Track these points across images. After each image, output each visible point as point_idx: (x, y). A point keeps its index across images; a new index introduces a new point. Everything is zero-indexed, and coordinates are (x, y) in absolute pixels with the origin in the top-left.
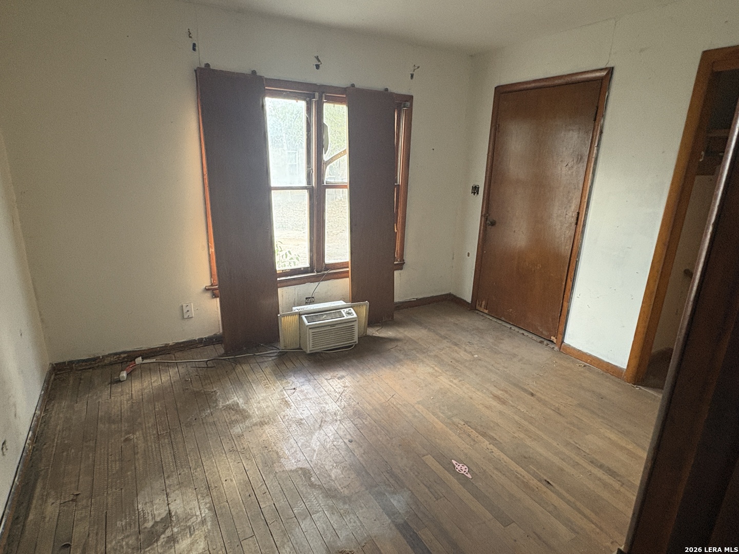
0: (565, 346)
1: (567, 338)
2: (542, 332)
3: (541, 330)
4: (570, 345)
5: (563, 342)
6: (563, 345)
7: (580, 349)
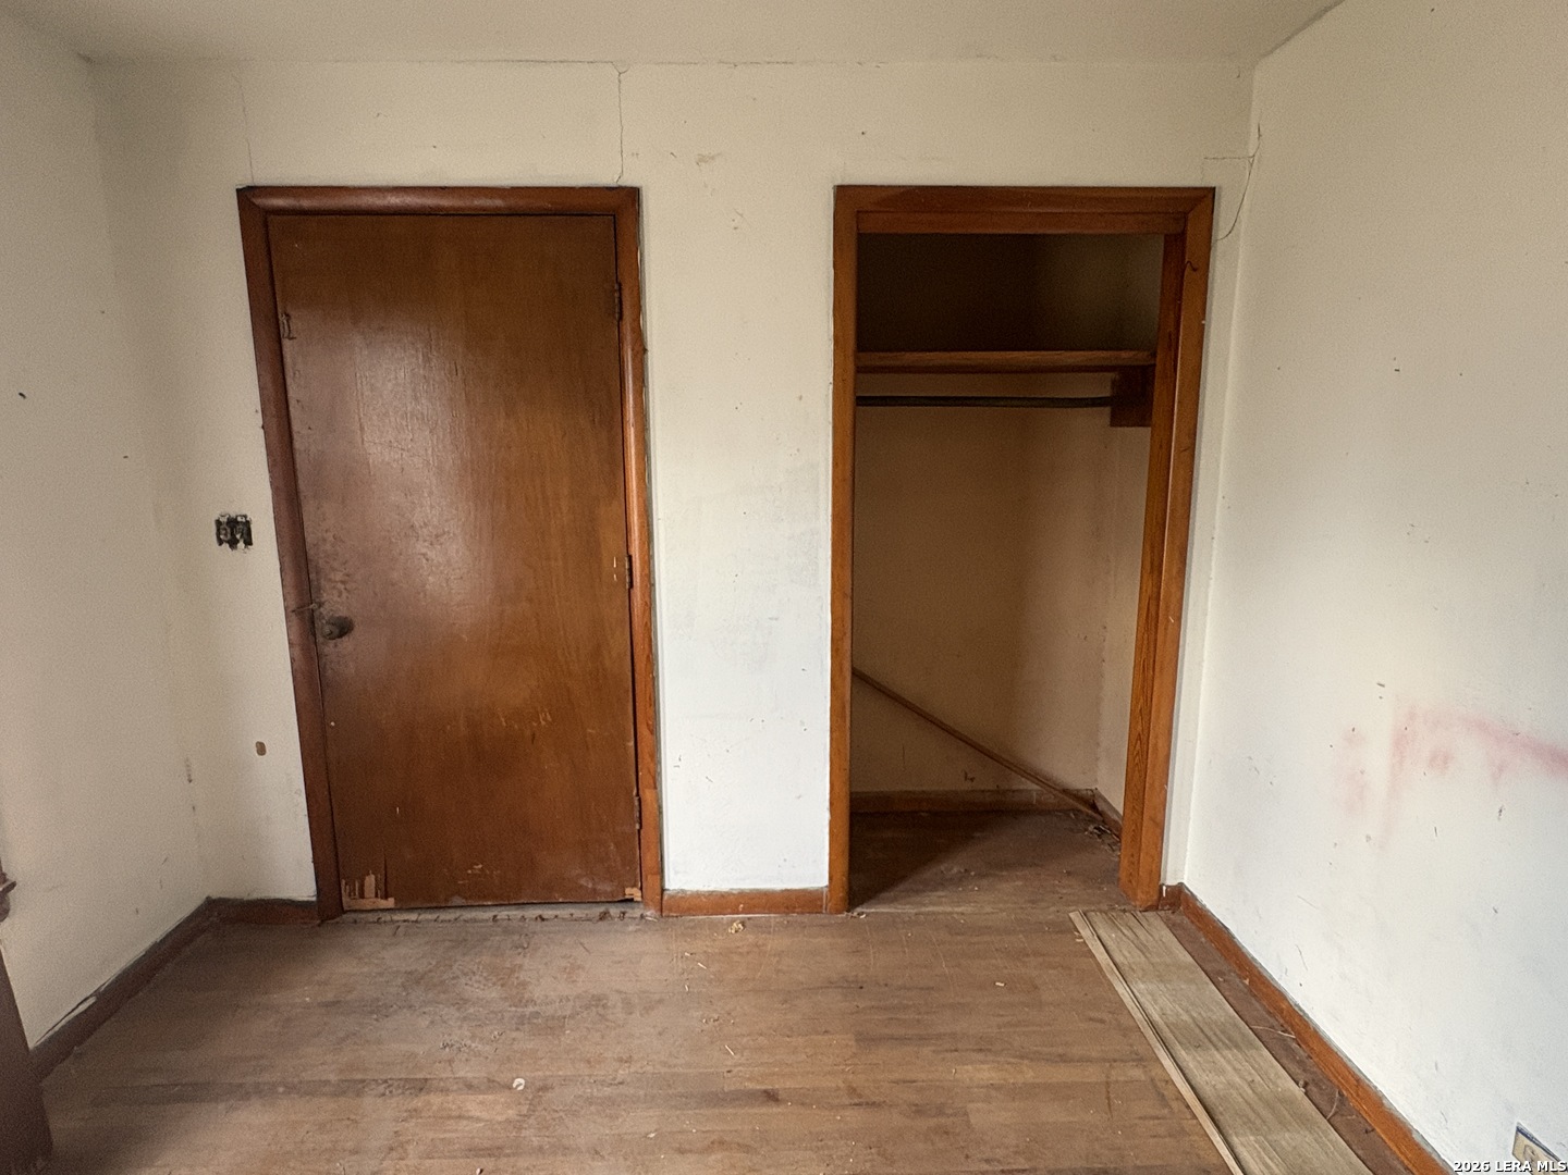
0: (672, 897)
1: (672, 876)
2: (594, 890)
3: (590, 886)
4: (683, 891)
5: (663, 890)
6: (666, 897)
7: (711, 889)
